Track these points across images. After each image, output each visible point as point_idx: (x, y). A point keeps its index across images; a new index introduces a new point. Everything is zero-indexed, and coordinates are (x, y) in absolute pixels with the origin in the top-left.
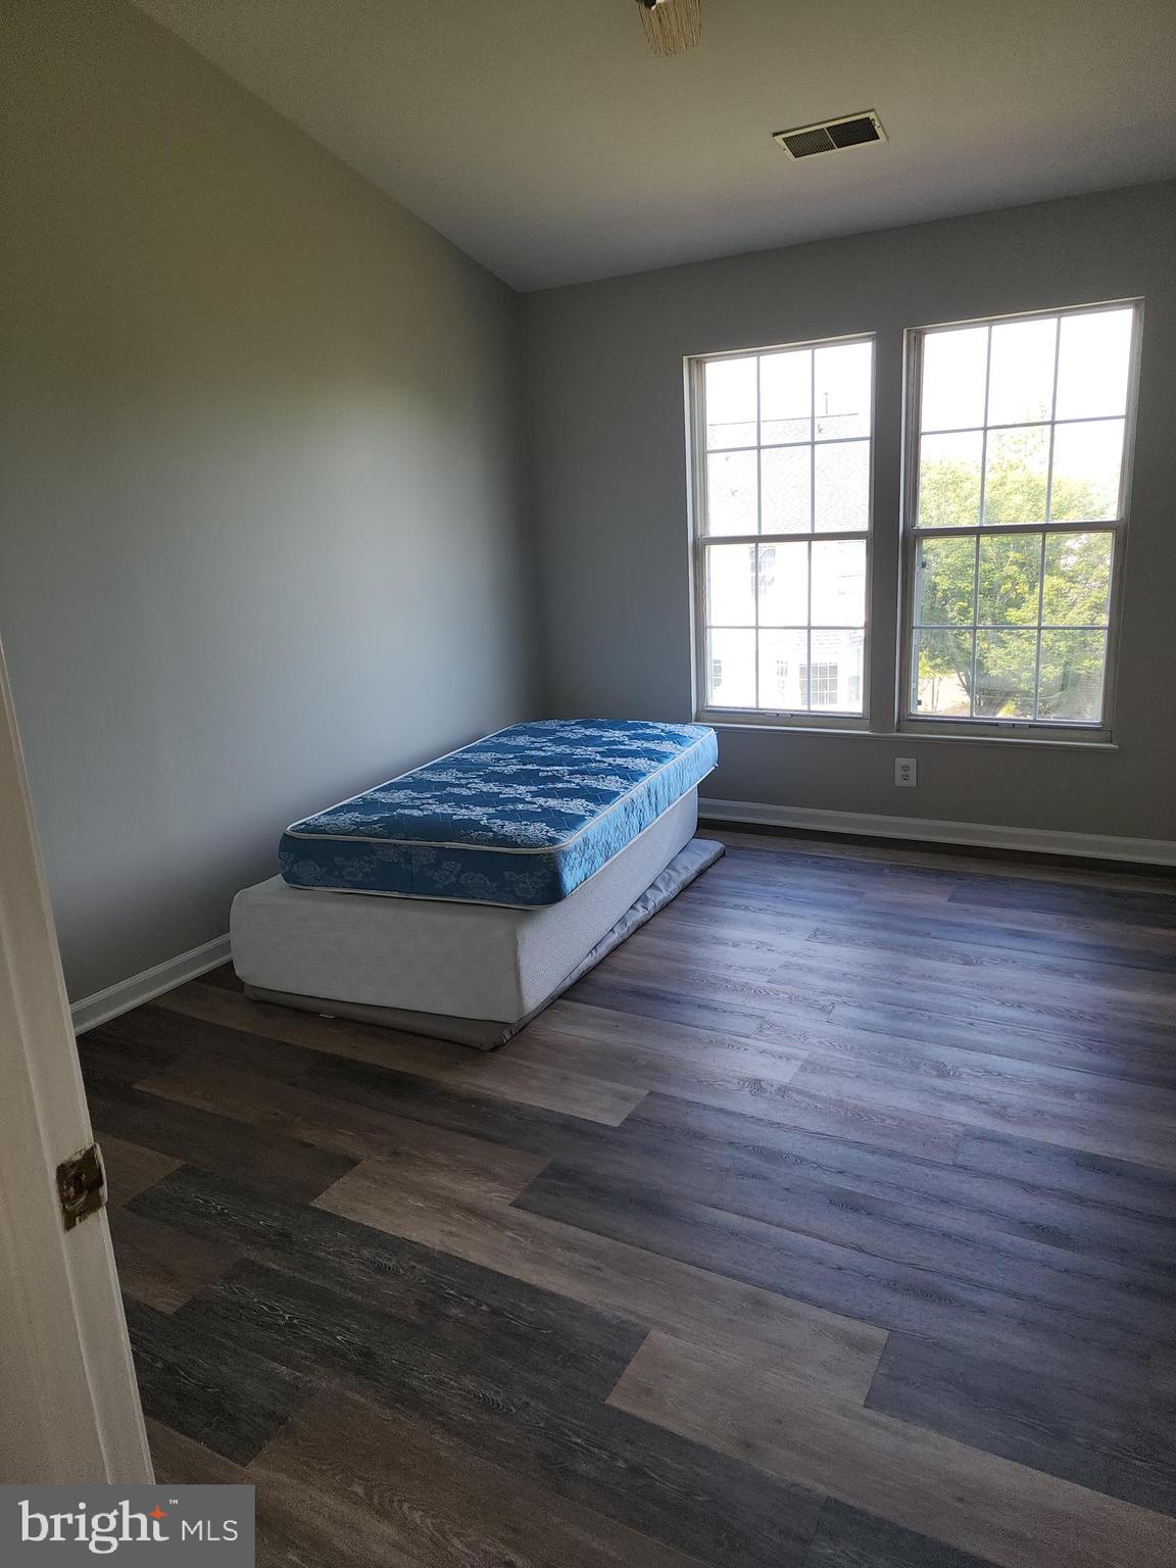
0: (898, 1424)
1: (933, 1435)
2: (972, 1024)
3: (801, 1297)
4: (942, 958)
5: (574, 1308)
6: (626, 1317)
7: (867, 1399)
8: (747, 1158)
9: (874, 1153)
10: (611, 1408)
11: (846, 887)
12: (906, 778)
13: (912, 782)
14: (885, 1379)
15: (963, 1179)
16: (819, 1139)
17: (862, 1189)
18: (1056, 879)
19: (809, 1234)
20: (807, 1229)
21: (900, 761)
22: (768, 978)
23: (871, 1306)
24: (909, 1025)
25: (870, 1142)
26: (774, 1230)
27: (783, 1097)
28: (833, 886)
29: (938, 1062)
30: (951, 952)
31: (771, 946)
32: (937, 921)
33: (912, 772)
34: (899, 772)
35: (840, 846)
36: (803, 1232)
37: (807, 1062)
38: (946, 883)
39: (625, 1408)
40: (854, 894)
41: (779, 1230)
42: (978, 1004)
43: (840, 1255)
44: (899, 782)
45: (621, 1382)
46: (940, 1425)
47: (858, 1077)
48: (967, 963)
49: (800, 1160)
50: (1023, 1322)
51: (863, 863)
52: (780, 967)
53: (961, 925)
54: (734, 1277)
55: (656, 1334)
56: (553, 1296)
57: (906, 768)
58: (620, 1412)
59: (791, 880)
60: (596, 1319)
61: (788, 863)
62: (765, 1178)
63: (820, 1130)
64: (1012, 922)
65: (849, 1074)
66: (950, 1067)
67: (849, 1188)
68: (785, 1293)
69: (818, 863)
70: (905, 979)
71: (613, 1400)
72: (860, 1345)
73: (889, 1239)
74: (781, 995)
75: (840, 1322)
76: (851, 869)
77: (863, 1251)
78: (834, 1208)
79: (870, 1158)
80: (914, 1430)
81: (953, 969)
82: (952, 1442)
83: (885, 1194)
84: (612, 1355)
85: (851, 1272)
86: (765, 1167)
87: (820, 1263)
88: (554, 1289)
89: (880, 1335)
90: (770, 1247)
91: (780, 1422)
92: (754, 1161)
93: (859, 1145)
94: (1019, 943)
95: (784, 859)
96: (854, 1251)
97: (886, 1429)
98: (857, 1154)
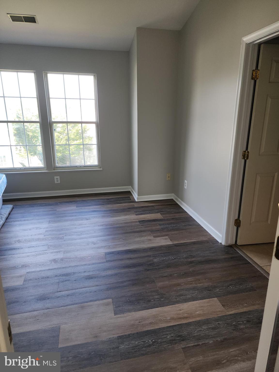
0: (122, 315)
1: (129, 314)
2: (95, 232)
3: (91, 301)
4: (82, 220)
5: (37, 332)
6: (52, 326)
7: (114, 314)
8: (62, 278)
9: (89, 265)
10: (61, 348)
11: (51, 209)
12: (57, 181)
13: (59, 182)
14: (115, 308)
15: (109, 263)
16: (76, 267)
17: (91, 273)
18: (96, 198)
19: (85, 288)
20: (84, 287)
21: (55, 177)
22: (43, 235)
23: (105, 296)
24: (82, 236)
25: (87, 263)
26: (77, 290)
27: (63, 261)
28: (48, 210)
29: (92, 242)
30: (83, 218)
31: (40, 227)
32: (76, 212)
33: (59, 180)
34: (56, 180)
35: (45, 200)
36: (84, 288)
37: (64, 251)
38: (74, 204)
39: (63, 346)
40: (54, 210)
41: (78, 290)
42: (94, 227)
43: (94, 289)
44: (56, 182)
45: (60, 341)
46: (129, 311)
47: (77, 251)
48: (87, 220)
49: (74, 273)
50: (133, 285)
51: (52, 203)
52: (45, 232)
53: (82, 212)
54: (73, 304)
55: (62, 327)
56: (29, 332)
57: (57, 179)
58: (63, 347)
59: (36, 210)
60: (45, 331)
61: (33, 207)
62: (69, 280)
63: (75, 265)
64: (92, 209)
65: (75, 251)
66: (95, 242)
67: (88, 274)
68: (87, 302)
69: (41, 205)
70: (76, 227)
71: (60, 346)
72: (108, 304)
73: (102, 281)
74: (49, 238)
75: (101, 302)
76: (50, 205)
77: (98, 286)
78: (87, 280)
79: (89, 266)
80: (125, 315)
81: (85, 222)
82: (133, 313)
83: (96, 272)
84: (54, 337)
85: (98, 291)
86: (67, 278)
87: (91, 292)
88: (29, 330)
89: (110, 300)
90: (78, 294)
91: (100, 328)
92: (64, 277)
93: (85, 265)
94: (95, 213)
95: (32, 206)
96: (96, 287)
97: (121, 317)
98: (86, 267)
